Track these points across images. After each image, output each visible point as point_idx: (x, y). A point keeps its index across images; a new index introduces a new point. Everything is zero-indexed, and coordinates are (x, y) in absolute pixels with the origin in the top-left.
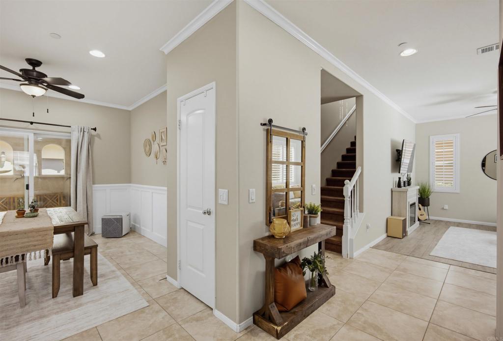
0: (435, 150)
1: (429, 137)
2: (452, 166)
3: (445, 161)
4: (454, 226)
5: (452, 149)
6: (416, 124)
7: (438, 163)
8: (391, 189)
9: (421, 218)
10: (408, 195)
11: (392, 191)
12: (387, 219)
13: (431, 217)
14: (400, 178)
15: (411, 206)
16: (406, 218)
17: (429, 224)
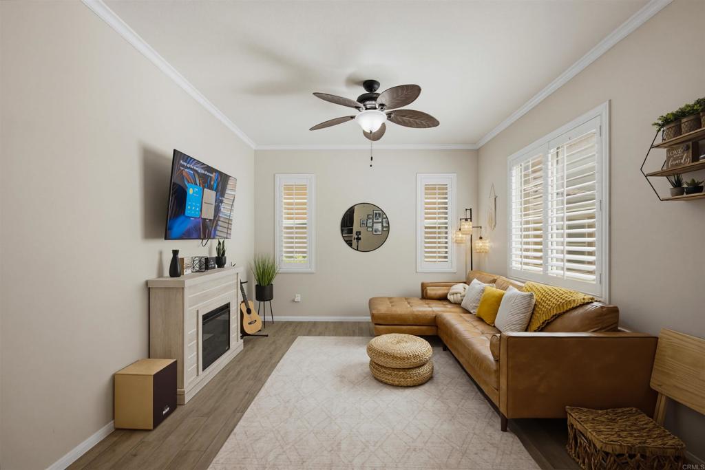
0: (283, 200)
1: (274, 175)
2: (305, 228)
3: (296, 219)
4: (309, 333)
5: (305, 201)
6: (255, 151)
7: (286, 223)
8: (147, 283)
9: (248, 330)
10: (189, 295)
11: (148, 288)
12: (114, 378)
13: (276, 318)
14: (175, 252)
15: (205, 317)
16: (176, 362)
17: (267, 336)
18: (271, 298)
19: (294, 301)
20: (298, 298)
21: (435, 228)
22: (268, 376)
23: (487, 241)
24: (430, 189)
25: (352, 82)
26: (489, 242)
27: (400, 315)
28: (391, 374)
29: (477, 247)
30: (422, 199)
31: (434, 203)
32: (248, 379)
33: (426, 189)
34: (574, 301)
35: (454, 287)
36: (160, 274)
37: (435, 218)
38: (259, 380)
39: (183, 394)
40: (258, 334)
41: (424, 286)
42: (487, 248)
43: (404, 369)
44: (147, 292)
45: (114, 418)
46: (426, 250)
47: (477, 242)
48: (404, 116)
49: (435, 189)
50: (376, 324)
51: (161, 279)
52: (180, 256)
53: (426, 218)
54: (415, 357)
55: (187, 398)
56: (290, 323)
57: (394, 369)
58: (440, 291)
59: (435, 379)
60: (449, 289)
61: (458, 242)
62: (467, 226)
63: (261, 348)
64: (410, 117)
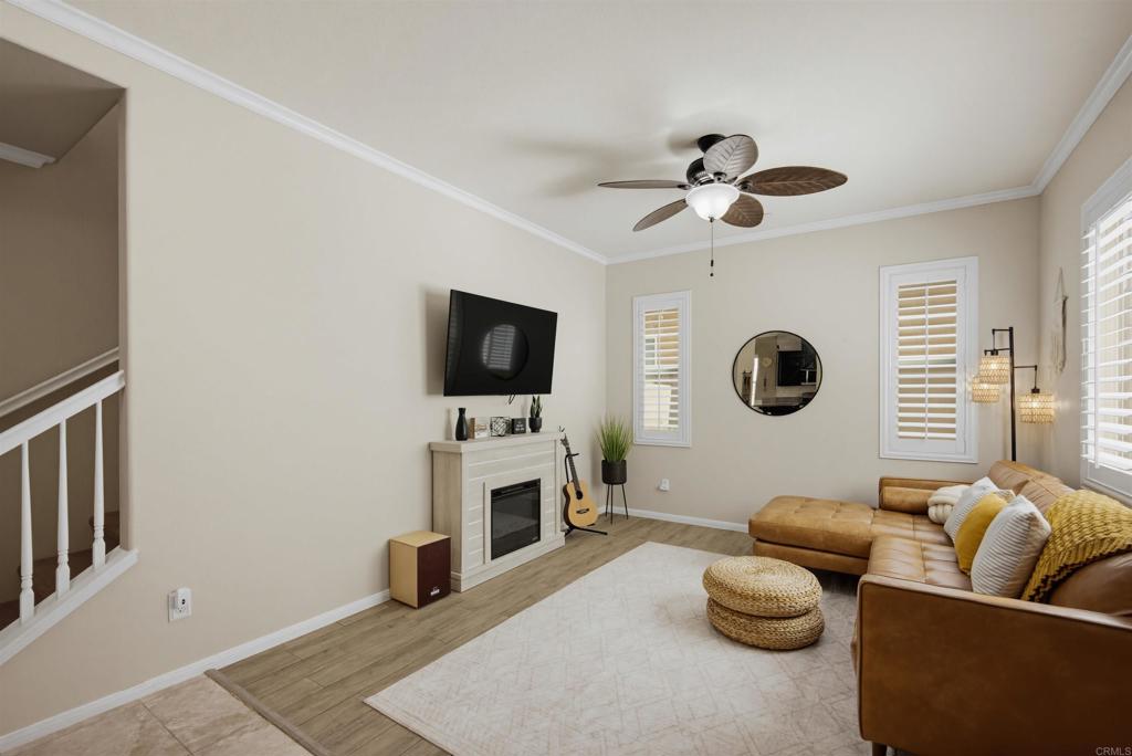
0: (644, 335)
1: (632, 299)
2: (675, 376)
3: (663, 363)
5: (676, 334)
6: (607, 266)
7: (648, 370)
8: (429, 445)
9: (575, 520)
10: (468, 464)
11: (432, 452)
12: (389, 544)
13: (633, 512)
14: (462, 411)
15: (496, 494)
16: (449, 539)
17: (606, 534)
18: (623, 481)
19: (658, 489)
20: (666, 486)
21: (922, 371)
22: (568, 583)
23: (1052, 398)
24: (910, 296)
25: (678, 145)
26: (1056, 400)
27: (800, 529)
28: (725, 619)
29: (1023, 412)
30: (891, 316)
31: (922, 322)
32: (543, 582)
33: (902, 295)
34: (1113, 540)
35: (941, 490)
36: (448, 438)
37: (922, 352)
38: (554, 586)
39: (458, 580)
40: (590, 528)
41: (883, 483)
42: (1053, 413)
43: (751, 616)
44: (429, 456)
45: (389, 586)
46: (902, 415)
47: (1024, 399)
48: (772, 180)
49: (922, 294)
50: (759, 540)
51: (449, 442)
52: (468, 416)
53: (902, 353)
54: (769, 599)
55: (464, 587)
56: (651, 521)
57: (734, 612)
58: (913, 496)
59: (819, 649)
60: (930, 495)
61: (981, 400)
62: (998, 365)
63: (587, 548)
64: (784, 180)
